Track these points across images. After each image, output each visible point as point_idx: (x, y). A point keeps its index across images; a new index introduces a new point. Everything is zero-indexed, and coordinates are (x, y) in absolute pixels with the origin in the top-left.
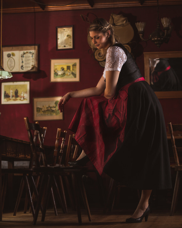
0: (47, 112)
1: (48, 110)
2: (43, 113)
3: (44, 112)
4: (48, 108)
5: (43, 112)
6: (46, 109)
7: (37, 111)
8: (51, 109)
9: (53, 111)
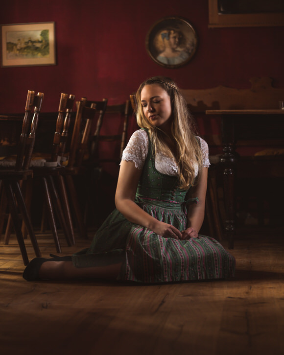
0: (26, 50)
1: (27, 48)
2: (18, 52)
3: (21, 50)
4: (28, 42)
5: (18, 50)
6: (23, 46)
7: (8, 49)
8: (34, 46)
9: (37, 49)
